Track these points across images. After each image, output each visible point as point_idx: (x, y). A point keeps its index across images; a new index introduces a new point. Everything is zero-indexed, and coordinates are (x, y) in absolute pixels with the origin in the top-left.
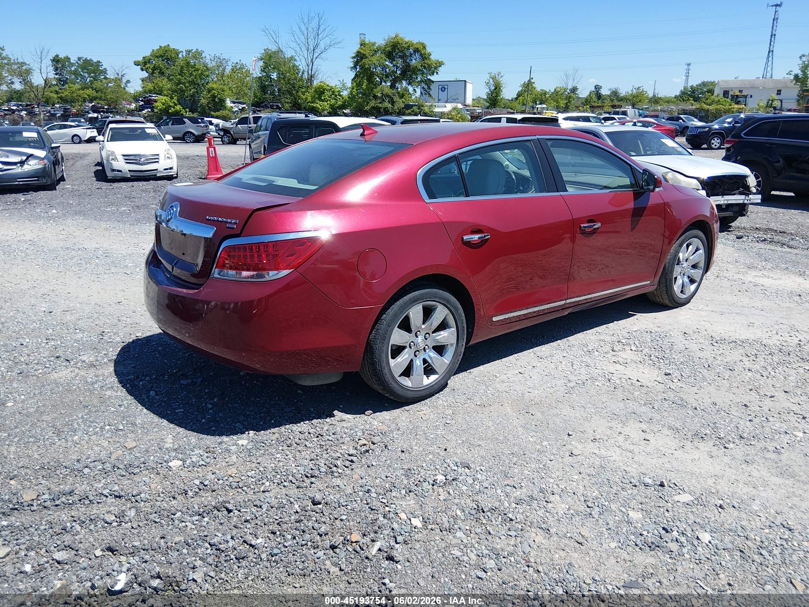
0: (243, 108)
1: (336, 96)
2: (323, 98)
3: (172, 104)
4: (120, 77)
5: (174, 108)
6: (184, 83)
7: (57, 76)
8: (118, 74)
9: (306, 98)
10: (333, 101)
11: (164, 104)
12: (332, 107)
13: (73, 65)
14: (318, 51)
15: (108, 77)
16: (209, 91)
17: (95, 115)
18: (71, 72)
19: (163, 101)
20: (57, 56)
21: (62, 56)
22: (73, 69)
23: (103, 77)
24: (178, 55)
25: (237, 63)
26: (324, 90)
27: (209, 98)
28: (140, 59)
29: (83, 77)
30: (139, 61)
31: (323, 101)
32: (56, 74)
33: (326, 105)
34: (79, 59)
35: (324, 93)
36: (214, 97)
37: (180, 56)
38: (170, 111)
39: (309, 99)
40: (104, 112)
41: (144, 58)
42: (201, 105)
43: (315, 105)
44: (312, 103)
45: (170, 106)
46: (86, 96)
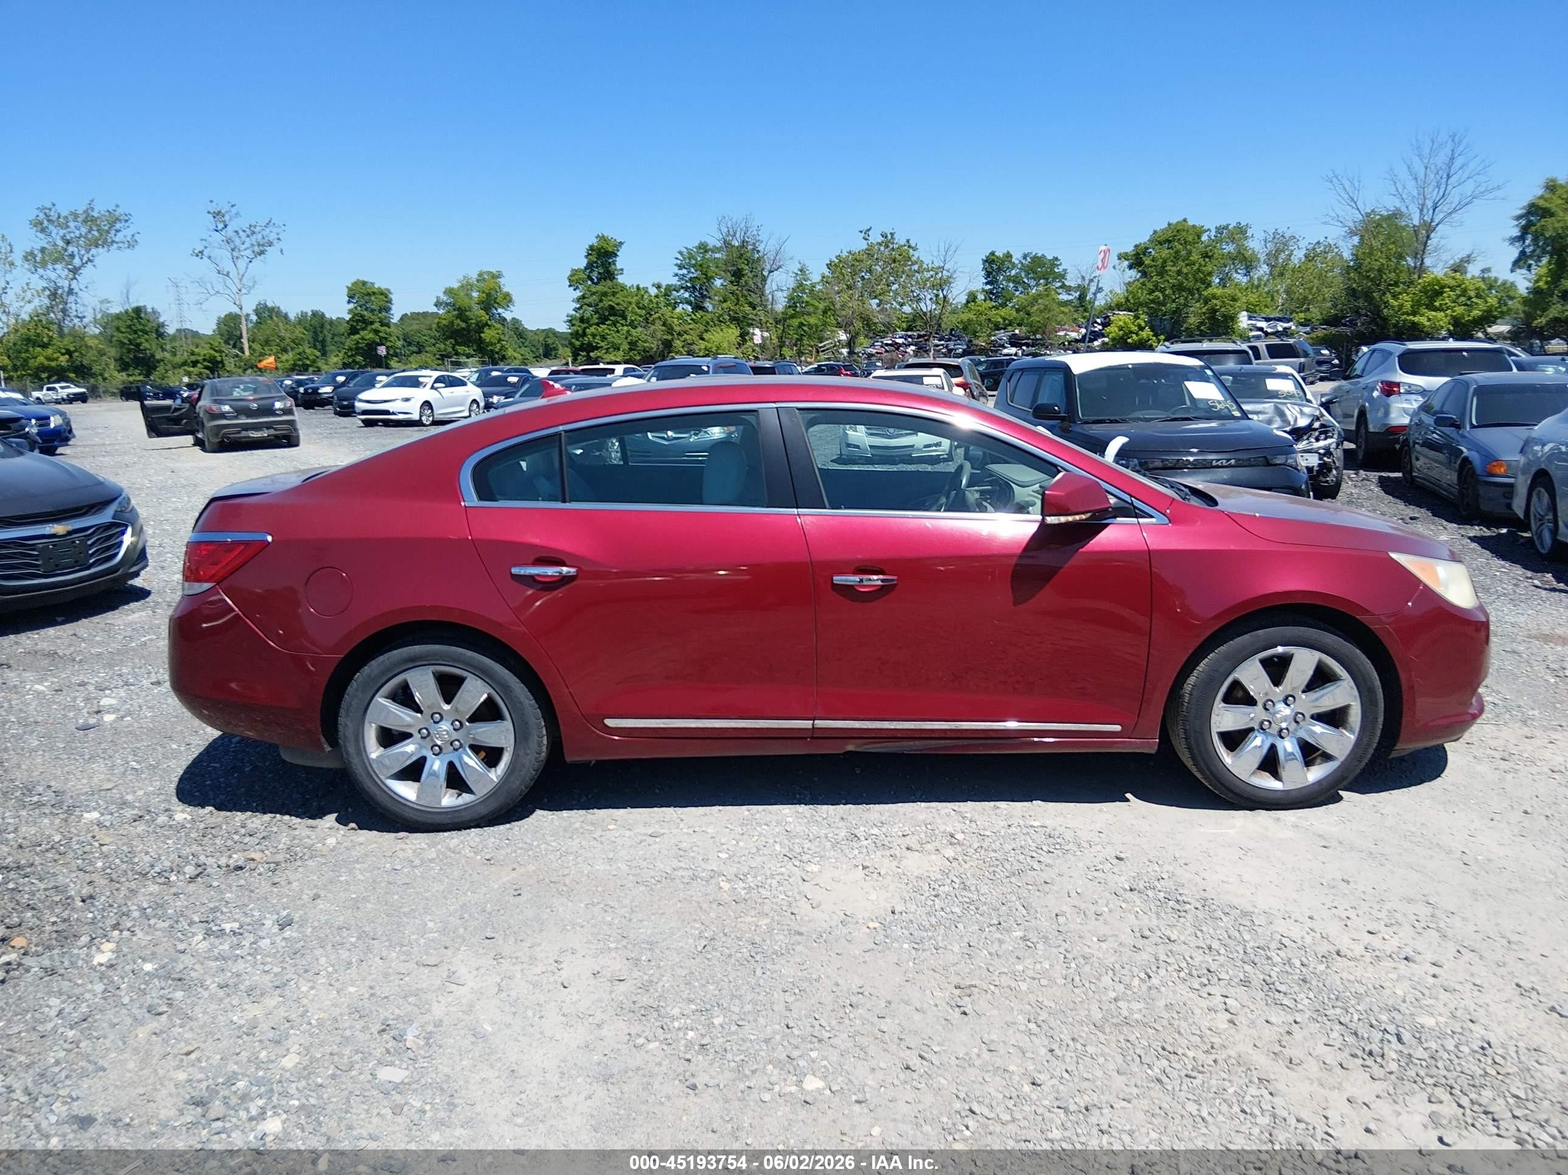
0: (1285, 329)
1: (1470, 298)
2: (1437, 304)
3: (1135, 328)
4: (1087, 282)
5: (1137, 334)
6: (1162, 291)
7: (989, 287)
8: (1083, 278)
9: (1401, 306)
10: (1459, 310)
11: (1121, 329)
12: (1456, 322)
13: (1014, 266)
14: (1444, 208)
15: (1067, 283)
16: (1206, 301)
17: (1013, 350)
18: (1009, 279)
19: (1121, 323)
20: (993, 253)
21: (1000, 253)
22: (1013, 273)
23: (1059, 284)
24: (1199, 237)
25: (1318, 243)
26: (1443, 287)
27: (1204, 313)
28: (1129, 249)
29: (1027, 287)
30: (1126, 254)
31: (1436, 309)
32: (987, 283)
33: (1442, 319)
34: (1025, 257)
35: (1442, 293)
36: (1214, 311)
37: (1204, 238)
38: (1129, 341)
39: (1408, 306)
40: (1027, 345)
41: (1136, 246)
42: (1187, 328)
43: (1416, 319)
44: (1414, 314)
45: (1132, 332)
46: (1000, 320)
